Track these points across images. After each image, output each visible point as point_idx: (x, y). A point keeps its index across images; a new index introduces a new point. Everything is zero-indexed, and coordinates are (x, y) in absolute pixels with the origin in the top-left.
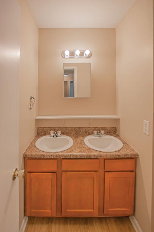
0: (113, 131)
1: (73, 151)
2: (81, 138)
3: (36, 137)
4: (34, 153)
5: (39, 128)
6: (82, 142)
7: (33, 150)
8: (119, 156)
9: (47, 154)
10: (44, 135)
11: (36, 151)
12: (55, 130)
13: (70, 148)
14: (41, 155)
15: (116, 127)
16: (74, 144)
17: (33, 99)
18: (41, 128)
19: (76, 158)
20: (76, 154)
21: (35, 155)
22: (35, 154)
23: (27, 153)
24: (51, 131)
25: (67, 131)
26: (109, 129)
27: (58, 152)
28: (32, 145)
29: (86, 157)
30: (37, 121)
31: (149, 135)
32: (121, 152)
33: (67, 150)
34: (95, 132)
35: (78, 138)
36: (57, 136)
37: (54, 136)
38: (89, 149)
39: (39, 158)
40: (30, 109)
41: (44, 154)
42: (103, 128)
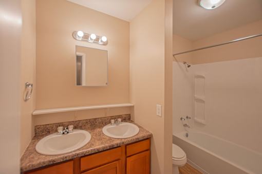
0: (128, 118)
1: (93, 145)
2: (99, 130)
3: (33, 139)
4: (36, 162)
5: (38, 126)
6: (101, 134)
7: (33, 158)
8: (138, 139)
9: (59, 157)
10: (46, 135)
11: (39, 159)
12: (65, 126)
13: (89, 142)
14: (50, 161)
15: (130, 114)
16: (92, 137)
17: (30, 86)
18: (42, 127)
19: (99, 152)
20: (98, 147)
21: (40, 164)
22: (38, 162)
23: (24, 165)
24: (59, 128)
25: (80, 125)
26: (124, 116)
27: (74, 151)
28: (30, 151)
29: (108, 148)
30: (35, 117)
31: (161, 117)
32: (139, 135)
33: (86, 145)
34: (113, 121)
35: (95, 130)
36: (68, 133)
37: (64, 133)
38: (110, 139)
39: (46, 166)
40: (26, 100)
41: (54, 158)
42: (119, 117)
